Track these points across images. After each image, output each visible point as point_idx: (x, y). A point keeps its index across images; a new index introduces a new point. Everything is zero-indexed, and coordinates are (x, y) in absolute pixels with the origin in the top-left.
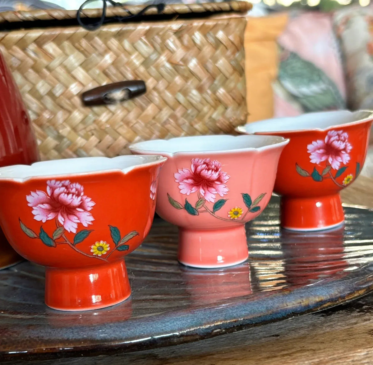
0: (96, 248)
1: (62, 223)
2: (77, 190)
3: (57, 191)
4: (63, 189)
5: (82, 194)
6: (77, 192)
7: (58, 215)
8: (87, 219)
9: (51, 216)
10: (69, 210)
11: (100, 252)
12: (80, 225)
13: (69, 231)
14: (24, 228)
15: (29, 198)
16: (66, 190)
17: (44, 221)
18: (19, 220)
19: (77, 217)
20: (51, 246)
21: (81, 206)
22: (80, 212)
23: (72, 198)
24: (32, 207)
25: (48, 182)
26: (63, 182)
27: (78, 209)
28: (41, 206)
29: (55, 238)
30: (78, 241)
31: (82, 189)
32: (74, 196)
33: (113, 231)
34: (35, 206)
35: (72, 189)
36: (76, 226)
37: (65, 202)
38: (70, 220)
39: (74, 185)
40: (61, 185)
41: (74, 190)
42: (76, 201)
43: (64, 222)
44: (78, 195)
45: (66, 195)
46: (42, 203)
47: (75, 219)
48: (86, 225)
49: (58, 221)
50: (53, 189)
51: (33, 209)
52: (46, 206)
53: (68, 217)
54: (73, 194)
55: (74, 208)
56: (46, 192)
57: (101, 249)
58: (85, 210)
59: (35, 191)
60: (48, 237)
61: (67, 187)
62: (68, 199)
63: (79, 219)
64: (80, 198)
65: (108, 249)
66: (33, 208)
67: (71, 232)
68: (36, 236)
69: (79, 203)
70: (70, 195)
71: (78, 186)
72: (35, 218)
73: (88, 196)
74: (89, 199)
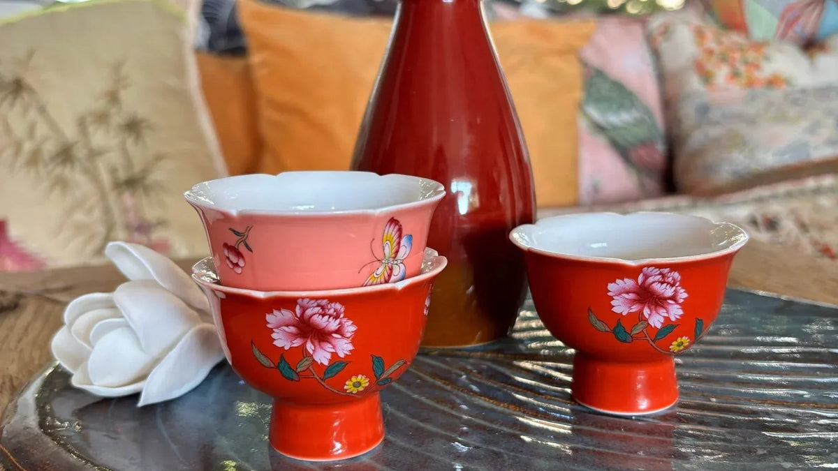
0: (351, 383)
1: (311, 352)
2: (335, 311)
3: (309, 312)
4: (318, 309)
5: (342, 316)
6: (335, 314)
7: (306, 342)
8: (344, 347)
9: (297, 343)
10: (322, 336)
11: (356, 389)
12: (334, 355)
13: (319, 363)
14: (257, 353)
15: (269, 318)
16: (321, 310)
17: (287, 348)
18: (252, 342)
19: (332, 345)
20: (292, 380)
21: (339, 331)
22: (338, 338)
23: (328, 321)
24: (272, 329)
25: (299, 301)
26: (319, 301)
27: (334, 335)
28: (286, 328)
29: (299, 370)
30: (330, 375)
31: (343, 310)
32: (332, 318)
33: (376, 363)
34: (277, 328)
35: (329, 310)
36: (329, 356)
37: (317, 325)
38: (322, 348)
39: (333, 305)
40: (316, 304)
41: (331, 311)
42: (333, 325)
43: (314, 351)
44: (336, 318)
45: (321, 317)
46: (287, 326)
47: (329, 347)
48: (342, 355)
49: (306, 349)
50: (304, 309)
51: (274, 332)
52: (292, 329)
53: (320, 345)
54: (330, 316)
55: (330, 333)
56: (295, 312)
57: (359, 384)
58: (342, 335)
59: (279, 310)
60: (290, 368)
61: (323, 308)
62: (321, 321)
63: (334, 347)
64: (338, 321)
65: (367, 385)
66: (274, 330)
67: (321, 363)
68: (272, 365)
69: (337, 327)
70: (326, 317)
71: (338, 306)
72: (275, 343)
73: (349, 319)
74: (351, 322)
